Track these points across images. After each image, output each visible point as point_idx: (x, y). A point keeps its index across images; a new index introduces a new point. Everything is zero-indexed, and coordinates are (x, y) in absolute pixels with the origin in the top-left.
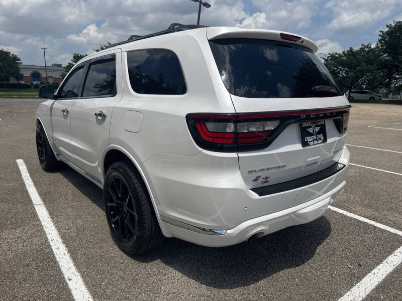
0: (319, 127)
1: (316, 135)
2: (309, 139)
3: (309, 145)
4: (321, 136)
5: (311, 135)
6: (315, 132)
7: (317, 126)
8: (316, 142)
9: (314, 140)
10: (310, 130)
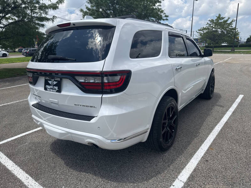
0: (57, 82)
1: (53, 86)
2: (48, 86)
3: (47, 90)
4: (56, 88)
5: (49, 85)
6: (53, 84)
7: (55, 81)
8: (52, 90)
9: (51, 89)
10: (50, 82)
